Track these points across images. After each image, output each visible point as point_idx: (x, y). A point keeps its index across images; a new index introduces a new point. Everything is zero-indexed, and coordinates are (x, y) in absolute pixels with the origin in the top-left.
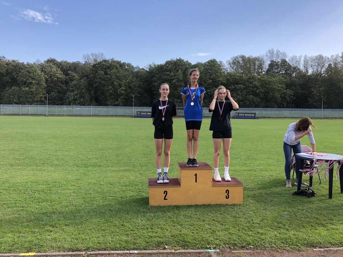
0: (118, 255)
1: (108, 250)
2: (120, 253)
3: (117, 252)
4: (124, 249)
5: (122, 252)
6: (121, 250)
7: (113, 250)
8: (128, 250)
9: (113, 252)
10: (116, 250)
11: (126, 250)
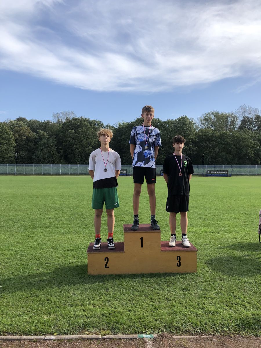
0: (30, 342)
1: (19, 334)
2: (33, 339)
3: (29, 337)
4: (41, 333)
5: (36, 337)
6: (35, 335)
7: (26, 334)
8: (44, 335)
9: (24, 337)
10: (29, 335)
11: (41, 334)
